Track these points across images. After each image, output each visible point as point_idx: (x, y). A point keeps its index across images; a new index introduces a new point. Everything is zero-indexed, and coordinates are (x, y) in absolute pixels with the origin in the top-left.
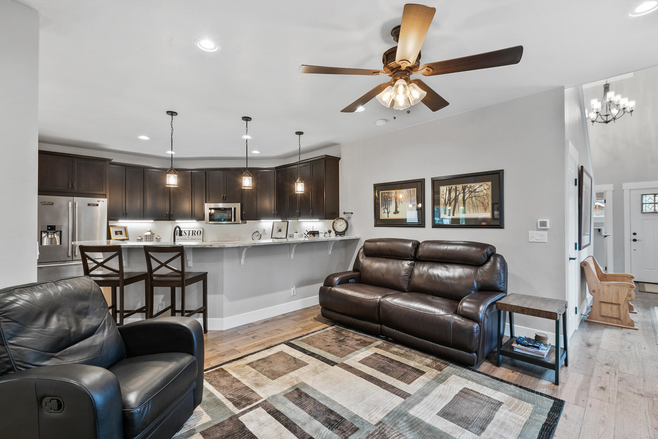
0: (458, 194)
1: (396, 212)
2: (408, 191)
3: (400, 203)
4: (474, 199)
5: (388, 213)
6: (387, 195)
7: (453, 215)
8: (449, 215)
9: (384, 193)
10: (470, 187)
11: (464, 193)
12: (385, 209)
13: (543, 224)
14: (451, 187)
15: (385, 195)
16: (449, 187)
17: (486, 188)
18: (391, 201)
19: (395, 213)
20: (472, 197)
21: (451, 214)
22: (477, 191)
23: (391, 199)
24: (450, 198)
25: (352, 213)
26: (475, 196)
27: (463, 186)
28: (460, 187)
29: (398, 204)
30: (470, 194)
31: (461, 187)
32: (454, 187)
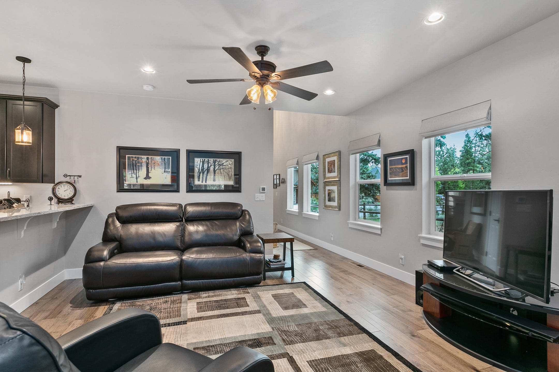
0: (209, 166)
1: (148, 177)
2: (162, 158)
3: (153, 169)
4: (222, 170)
5: (137, 178)
6: (136, 159)
7: (206, 182)
8: (202, 182)
9: (132, 157)
10: (219, 161)
11: (215, 165)
12: (133, 175)
13: (263, 189)
14: (205, 160)
15: (133, 160)
16: (203, 159)
17: (230, 163)
18: (141, 166)
19: (145, 178)
20: (220, 169)
21: (204, 182)
22: (224, 164)
23: (141, 164)
24: (203, 169)
25: (80, 176)
26: (223, 169)
27: (214, 160)
28: (211, 160)
29: (150, 170)
30: (219, 167)
31: (213, 160)
32: (206, 159)
